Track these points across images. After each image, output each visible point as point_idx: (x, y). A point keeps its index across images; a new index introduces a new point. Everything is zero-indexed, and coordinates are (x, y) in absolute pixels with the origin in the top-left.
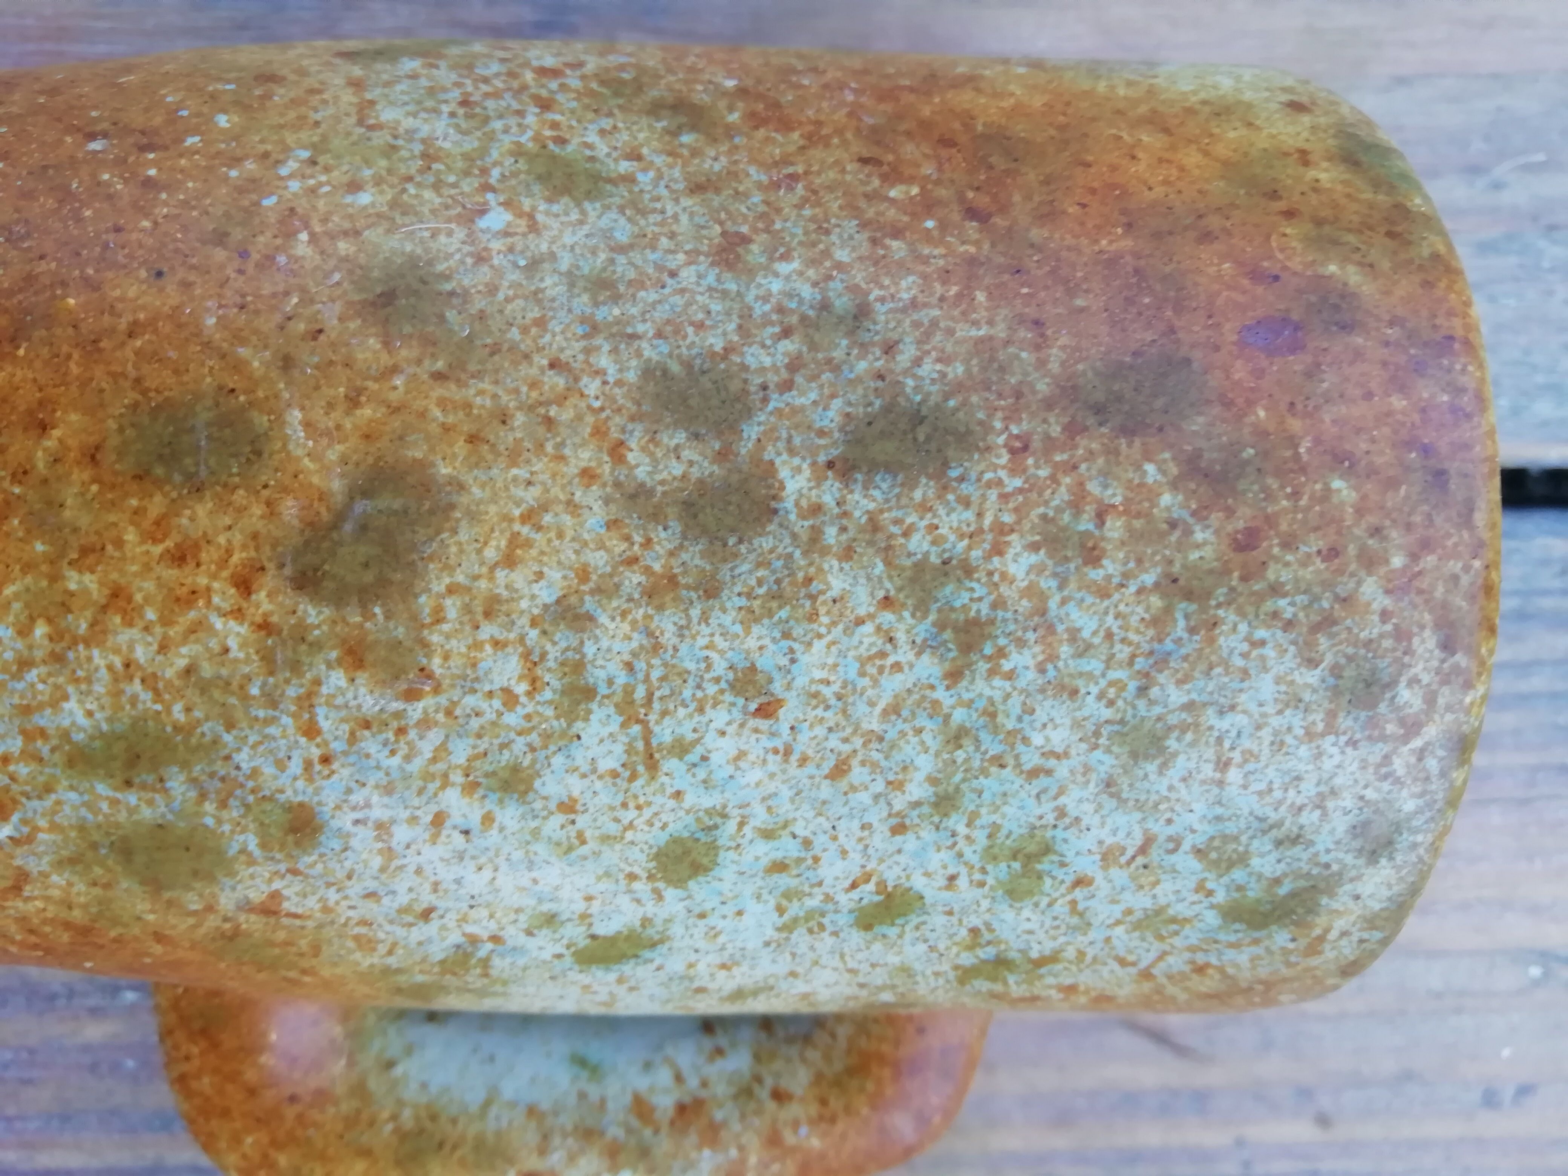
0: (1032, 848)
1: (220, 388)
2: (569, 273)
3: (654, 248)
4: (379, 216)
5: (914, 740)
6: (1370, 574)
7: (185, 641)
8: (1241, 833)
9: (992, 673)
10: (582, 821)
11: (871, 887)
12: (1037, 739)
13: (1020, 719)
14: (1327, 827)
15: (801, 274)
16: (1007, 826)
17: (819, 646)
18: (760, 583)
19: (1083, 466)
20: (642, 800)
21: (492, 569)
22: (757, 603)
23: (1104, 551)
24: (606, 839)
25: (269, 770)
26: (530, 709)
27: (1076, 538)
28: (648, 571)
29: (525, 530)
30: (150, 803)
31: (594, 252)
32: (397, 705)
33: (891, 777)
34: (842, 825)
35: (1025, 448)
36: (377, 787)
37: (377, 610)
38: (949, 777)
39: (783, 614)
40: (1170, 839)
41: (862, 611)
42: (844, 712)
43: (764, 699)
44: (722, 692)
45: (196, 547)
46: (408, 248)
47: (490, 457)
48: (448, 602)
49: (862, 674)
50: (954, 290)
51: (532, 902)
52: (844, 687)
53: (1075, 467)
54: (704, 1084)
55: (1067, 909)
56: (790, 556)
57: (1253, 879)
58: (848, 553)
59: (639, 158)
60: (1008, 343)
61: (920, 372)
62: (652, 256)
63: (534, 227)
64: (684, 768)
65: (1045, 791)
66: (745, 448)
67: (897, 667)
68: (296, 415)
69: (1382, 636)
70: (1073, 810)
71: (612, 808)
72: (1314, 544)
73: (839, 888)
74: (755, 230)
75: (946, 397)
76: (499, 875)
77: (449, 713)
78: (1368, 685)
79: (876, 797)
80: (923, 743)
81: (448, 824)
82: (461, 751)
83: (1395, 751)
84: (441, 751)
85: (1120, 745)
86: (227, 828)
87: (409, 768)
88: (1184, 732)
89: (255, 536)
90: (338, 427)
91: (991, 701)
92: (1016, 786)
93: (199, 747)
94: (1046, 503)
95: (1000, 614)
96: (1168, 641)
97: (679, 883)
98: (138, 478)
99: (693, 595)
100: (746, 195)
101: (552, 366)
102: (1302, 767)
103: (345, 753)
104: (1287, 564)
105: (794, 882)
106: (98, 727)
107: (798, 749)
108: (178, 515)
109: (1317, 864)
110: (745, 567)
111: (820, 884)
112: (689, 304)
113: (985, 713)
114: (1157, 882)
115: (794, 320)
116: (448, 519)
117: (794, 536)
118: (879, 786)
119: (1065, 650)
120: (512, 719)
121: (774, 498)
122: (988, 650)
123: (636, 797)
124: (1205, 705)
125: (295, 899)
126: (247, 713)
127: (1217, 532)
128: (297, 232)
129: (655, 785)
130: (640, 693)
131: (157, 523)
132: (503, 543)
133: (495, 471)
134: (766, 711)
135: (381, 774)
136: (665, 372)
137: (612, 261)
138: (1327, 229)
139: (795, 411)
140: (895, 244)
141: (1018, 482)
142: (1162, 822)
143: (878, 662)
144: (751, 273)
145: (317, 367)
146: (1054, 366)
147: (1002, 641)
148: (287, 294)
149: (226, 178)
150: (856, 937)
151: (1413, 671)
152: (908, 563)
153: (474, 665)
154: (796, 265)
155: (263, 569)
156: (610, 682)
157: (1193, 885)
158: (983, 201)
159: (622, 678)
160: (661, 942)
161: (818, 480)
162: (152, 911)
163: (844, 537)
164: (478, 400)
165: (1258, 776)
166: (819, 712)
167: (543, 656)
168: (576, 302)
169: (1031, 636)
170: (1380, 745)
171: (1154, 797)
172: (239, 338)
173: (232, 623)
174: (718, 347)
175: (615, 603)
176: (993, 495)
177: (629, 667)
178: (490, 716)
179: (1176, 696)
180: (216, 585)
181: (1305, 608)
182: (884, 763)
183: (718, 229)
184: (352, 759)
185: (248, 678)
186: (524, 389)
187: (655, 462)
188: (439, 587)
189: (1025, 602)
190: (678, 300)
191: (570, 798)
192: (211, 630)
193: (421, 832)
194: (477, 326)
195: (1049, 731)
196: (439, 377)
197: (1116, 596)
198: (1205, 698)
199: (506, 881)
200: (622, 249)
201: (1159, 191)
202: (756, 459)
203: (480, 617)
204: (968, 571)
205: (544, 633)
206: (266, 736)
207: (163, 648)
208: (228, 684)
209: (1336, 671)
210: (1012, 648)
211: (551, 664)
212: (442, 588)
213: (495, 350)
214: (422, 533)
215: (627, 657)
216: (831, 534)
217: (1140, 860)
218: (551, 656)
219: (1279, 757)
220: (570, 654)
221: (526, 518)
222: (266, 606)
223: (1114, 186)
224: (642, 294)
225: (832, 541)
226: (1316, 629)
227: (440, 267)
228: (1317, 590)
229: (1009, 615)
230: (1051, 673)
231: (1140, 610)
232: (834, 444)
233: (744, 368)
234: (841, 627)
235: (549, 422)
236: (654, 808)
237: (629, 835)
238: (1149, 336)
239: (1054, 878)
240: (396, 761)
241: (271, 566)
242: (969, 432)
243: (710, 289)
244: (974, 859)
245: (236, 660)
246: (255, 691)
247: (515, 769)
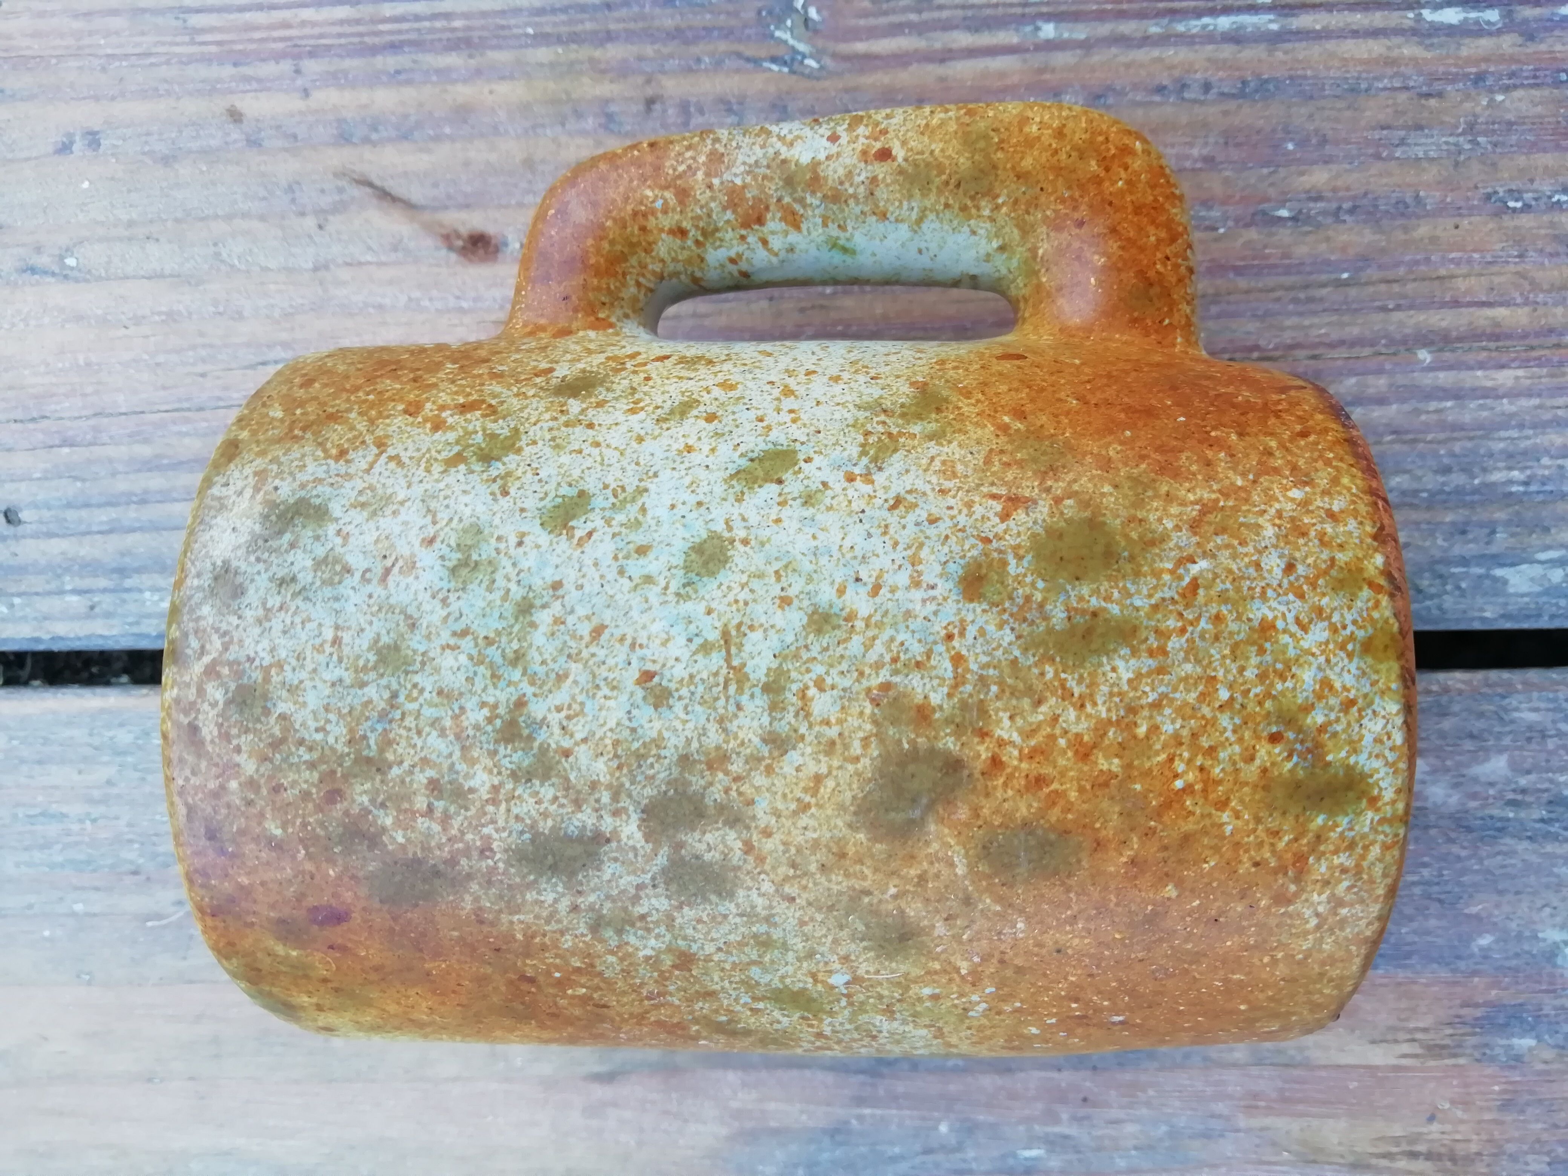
0: (464, 572)
1: (1012, 886)
2: (787, 950)
3: (734, 963)
4: (916, 982)
5: (546, 656)
6: (251, 777)
7: (1039, 725)
8: (321, 587)
9: (495, 706)
10: (776, 591)
11: (578, 533)
12: (463, 659)
13: (475, 673)
14: (262, 592)
15: (637, 949)
16: (482, 591)
17: (612, 724)
18: (652, 766)
19: (444, 840)
20: (734, 607)
21: (830, 773)
22: (654, 752)
23: (426, 788)
24: (760, 576)
25: (991, 628)
26: (807, 677)
27: (445, 795)
28: (727, 773)
29: (808, 799)
30: (1081, 599)
31: (772, 962)
32: (897, 679)
33: (562, 627)
34: (597, 589)
35: (482, 852)
36: (916, 617)
37: (906, 746)
38: (522, 629)
39: (636, 745)
40: (369, 581)
41: (583, 747)
42: (594, 676)
43: (649, 685)
44: (677, 690)
45: (1027, 788)
46: (894, 965)
47: (832, 844)
48: (859, 751)
49: (582, 704)
50: (537, 940)
51: (819, 517)
52: (594, 695)
53: (449, 840)
54: (743, 238)
55: (439, 516)
56: (632, 783)
57: (309, 547)
58: (594, 786)
59: (751, 1009)
60: (500, 911)
61: (554, 895)
62: (735, 959)
63: (814, 976)
64: (704, 633)
65: (456, 620)
66: (664, 851)
67: (559, 709)
68: (960, 870)
69: (239, 736)
70: (437, 603)
71: (755, 601)
72: (290, 795)
73: (600, 533)
74: (670, 972)
75: (535, 881)
76: (839, 542)
77: (861, 674)
78: (244, 702)
79: (572, 611)
80: (541, 654)
81: (870, 586)
82: (855, 645)
83: (221, 654)
84: (868, 646)
85: (406, 656)
86: (1028, 579)
87: (892, 632)
88: (365, 667)
89: (987, 795)
90: (932, 863)
91: (495, 686)
92: (476, 622)
93: (1037, 646)
94: (466, 818)
95: (491, 747)
96: (380, 730)
97: (714, 536)
98: (1067, 832)
99: (696, 757)
100: (679, 989)
101: (793, 899)
102: (282, 641)
103: (935, 643)
104: (306, 782)
105: (632, 537)
106: (1110, 659)
107: (626, 648)
108: (1040, 809)
109: (265, 561)
110: (662, 776)
111: (614, 535)
112: (708, 933)
113: (499, 678)
114: (377, 541)
115: (638, 924)
116: (859, 806)
117: (630, 796)
118: (571, 620)
119: (448, 723)
120: (819, 670)
121: (644, 820)
122: (498, 722)
123: (738, 610)
124: (352, 686)
125: (991, 515)
126: (1002, 672)
127: (353, 801)
128: (969, 974)
129: (724, 620)
130: (732, 689)
131: (1054, 803)
132: (822, 790)
133: (828, 835)
134: (647, 676)
135: (912, 627)
136: (720, 895)
137: (760, 956)
138: (300, 973)
139: (634, 872)
140: (578, 964)
141: (485, 831)
142: (375, 596)
143: (571, 712)
144: (669, 950)
145: (948, 899)
146: (468, 898)
147: (489, 728)
148: (970, 941)
149: (1022, 1001)
150: (591, 485)
151: (215, 712)
152: (554, 780)
153: (843, 708)
154: (641, 954)
155: (983, 774)
156: (752, 696)
157: (351, 540)
158: (525, 987)
159: (744, 699)
160: (732, 477)
161: (615, 832)
162: (1103, 495)
163: (597, 796)
164: (840, 879)
165: (312, 634)
166: (611, 676)
167: (797, 715)
168: (781, 935)
169: (471, 732)
170: (231, 658)
171: (382, 615)
172: (1001, 916)
173: (1006, 736)
174: (686, 909)
175: (748, 751)
176: (501, 823)
177: (739, 707)
178: (834, 672)
179: (371, 691)
180: (1015, 763)
181: (292, 754)
182: (567, 638)
183: (694, 973)
184: (931, 638)
185: (998, 698)
186: (811, 885)
187: (723, 841)
188: (865, 762)
189: (476, 755)
190: (714, 935)
191: (783, 609)
192: (1020, 732)
193: (889, 579)
194: (844, 922)
195: (456, 665)
196: (868, 893)
197: (416, 759)
198: (352, 691)
199: (835, 536)
200: (753, 963)
201: (412, 992)
202: (657, 845)
203: (838, 741)
204: (514, 775)
205: (796, 731)
206: (990, 654)
207: (1055, 719)
208: (1012, 694)
209: (267, 712)
210: (483, 724)
211: (792, 709)
212: (862, 760)
213: (831, 908)
214: (876, 796)
215: (741, 714)
216: (606, 798)
217: (389, 563)
218: (792, 714)
219: (299, 649)
220: (779, 716)
221: (808, 806)
222: (982, 748)
223: (441, 994)
224: (739, 939)
225: (605, 793)
226: (283, 741)
227: (872, 954)
228: (284, 766)
229: (485, 746)
230: (456, 707)
231: (400, 750)
232: (606, 853)
233: (668, 897)
234: (597, 736)
235: (794, 865)
236: (726, 601)
237: (744, 579)
238: (409, 915)
239: (449, 546)
240: (900, 638)
241: (977, 775)
242: (519, 861)
243: (695, 941)
244: (505, 562)
245: (1005, 710)
246: (994, 688)
247: (819, 632)
